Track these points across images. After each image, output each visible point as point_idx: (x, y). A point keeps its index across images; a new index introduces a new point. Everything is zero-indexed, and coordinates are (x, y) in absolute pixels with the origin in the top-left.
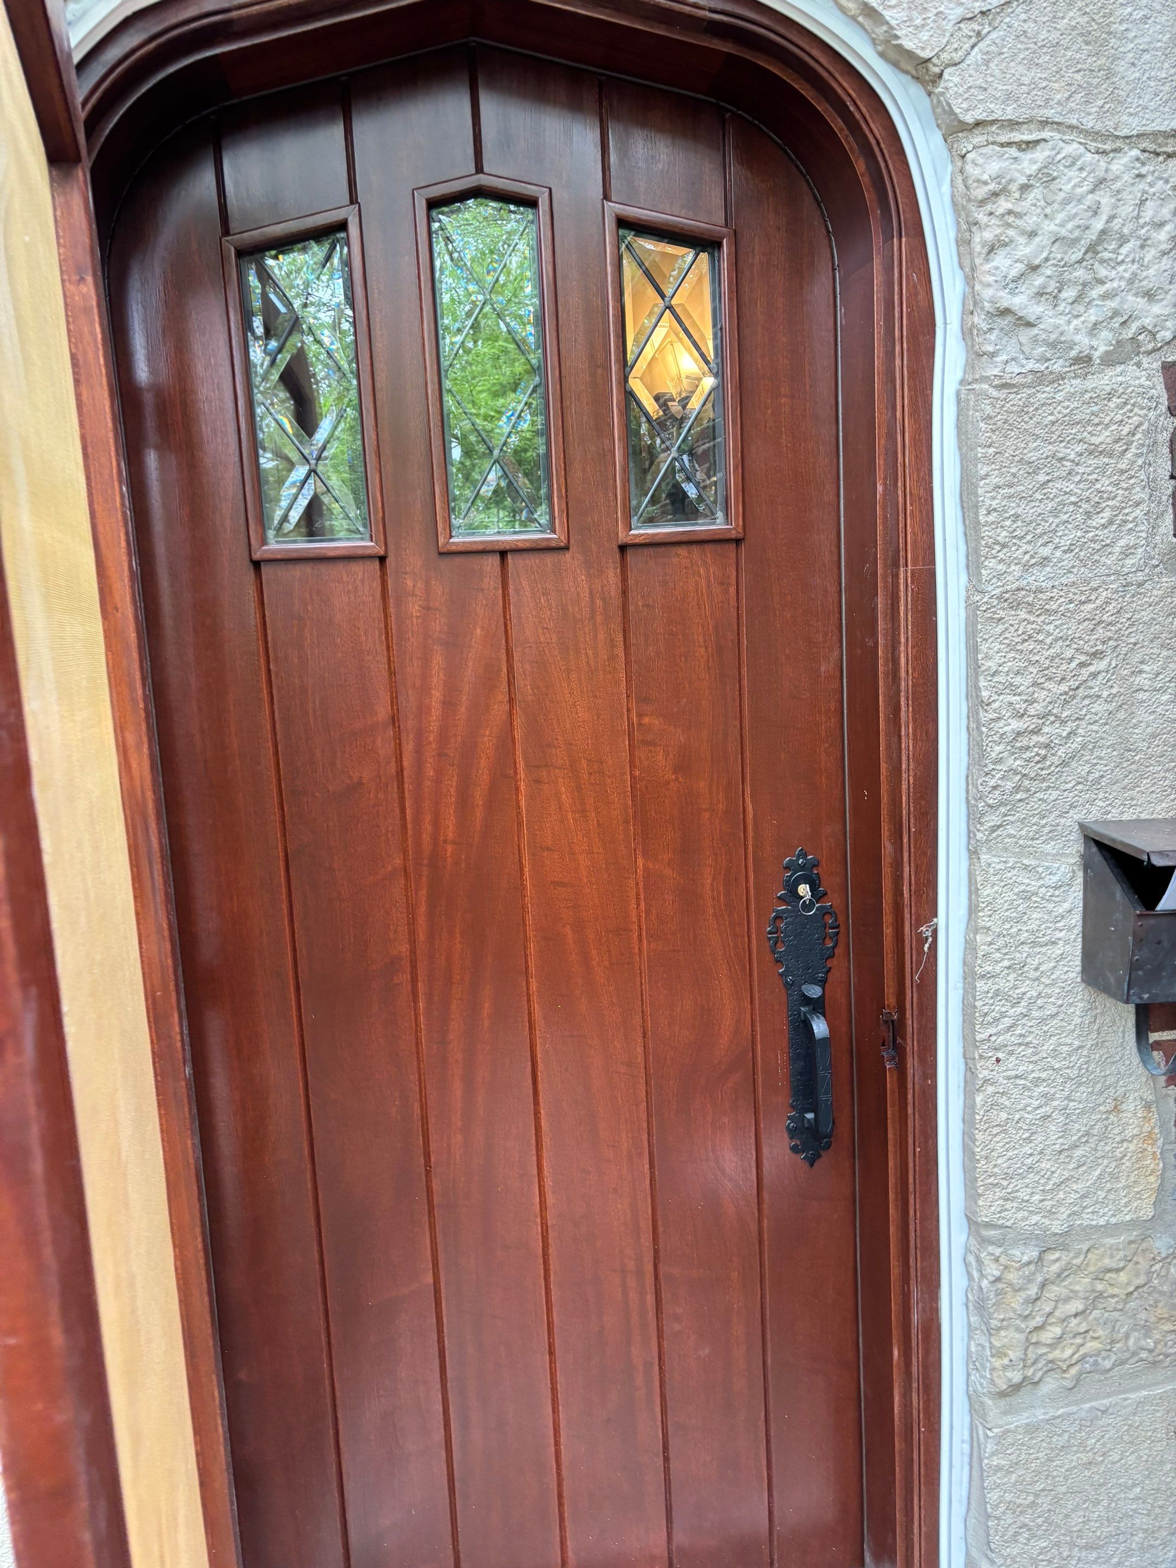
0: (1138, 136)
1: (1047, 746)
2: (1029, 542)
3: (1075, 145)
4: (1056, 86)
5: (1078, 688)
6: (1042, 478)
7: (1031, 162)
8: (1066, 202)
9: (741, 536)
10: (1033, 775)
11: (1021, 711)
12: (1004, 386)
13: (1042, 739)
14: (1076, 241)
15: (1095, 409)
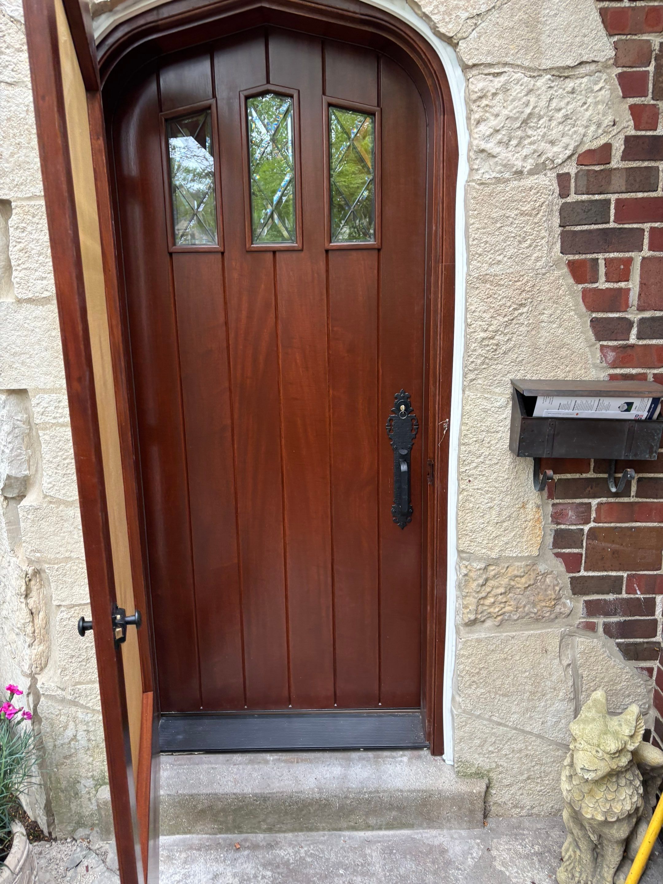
0: (550, 69)
1: (497, 345)
2: (492, 254)
3: (520, 74)
4: (512, 47)
5: (513, 320)
6: (498, 225)
7: (498, 82)
8: (513, 100)
9: (380, 247)
10: (490, 357)
11: (485, 329)
12: (482, 184)
13: (494, 342)
14: (517, 118)
15: (524, 194)
